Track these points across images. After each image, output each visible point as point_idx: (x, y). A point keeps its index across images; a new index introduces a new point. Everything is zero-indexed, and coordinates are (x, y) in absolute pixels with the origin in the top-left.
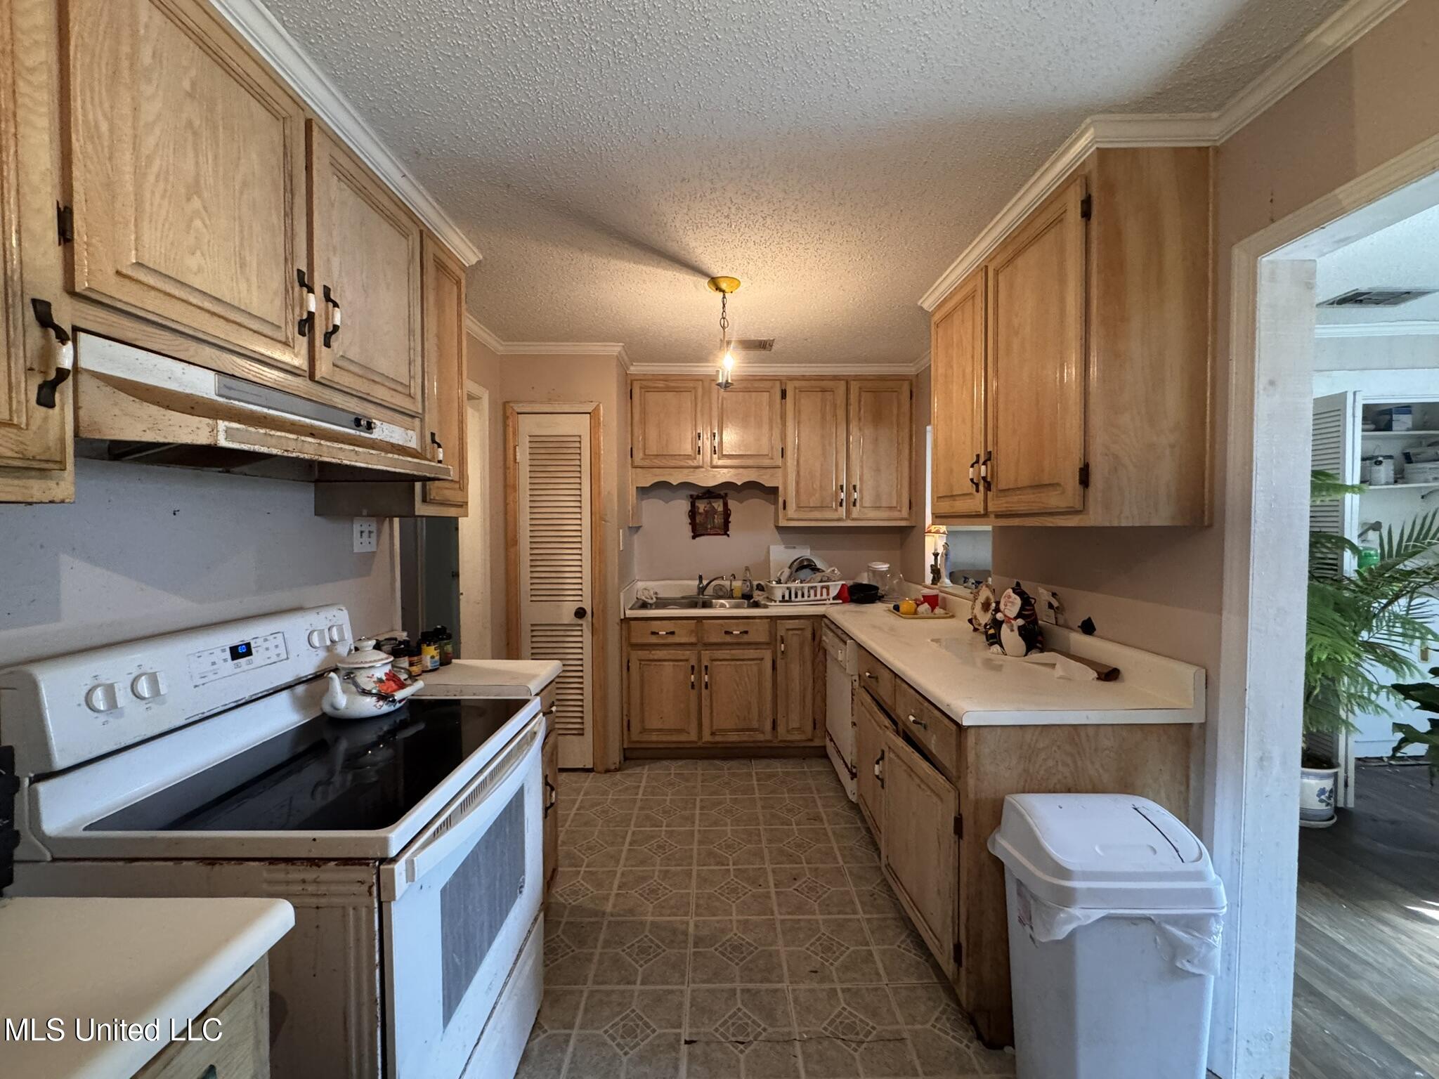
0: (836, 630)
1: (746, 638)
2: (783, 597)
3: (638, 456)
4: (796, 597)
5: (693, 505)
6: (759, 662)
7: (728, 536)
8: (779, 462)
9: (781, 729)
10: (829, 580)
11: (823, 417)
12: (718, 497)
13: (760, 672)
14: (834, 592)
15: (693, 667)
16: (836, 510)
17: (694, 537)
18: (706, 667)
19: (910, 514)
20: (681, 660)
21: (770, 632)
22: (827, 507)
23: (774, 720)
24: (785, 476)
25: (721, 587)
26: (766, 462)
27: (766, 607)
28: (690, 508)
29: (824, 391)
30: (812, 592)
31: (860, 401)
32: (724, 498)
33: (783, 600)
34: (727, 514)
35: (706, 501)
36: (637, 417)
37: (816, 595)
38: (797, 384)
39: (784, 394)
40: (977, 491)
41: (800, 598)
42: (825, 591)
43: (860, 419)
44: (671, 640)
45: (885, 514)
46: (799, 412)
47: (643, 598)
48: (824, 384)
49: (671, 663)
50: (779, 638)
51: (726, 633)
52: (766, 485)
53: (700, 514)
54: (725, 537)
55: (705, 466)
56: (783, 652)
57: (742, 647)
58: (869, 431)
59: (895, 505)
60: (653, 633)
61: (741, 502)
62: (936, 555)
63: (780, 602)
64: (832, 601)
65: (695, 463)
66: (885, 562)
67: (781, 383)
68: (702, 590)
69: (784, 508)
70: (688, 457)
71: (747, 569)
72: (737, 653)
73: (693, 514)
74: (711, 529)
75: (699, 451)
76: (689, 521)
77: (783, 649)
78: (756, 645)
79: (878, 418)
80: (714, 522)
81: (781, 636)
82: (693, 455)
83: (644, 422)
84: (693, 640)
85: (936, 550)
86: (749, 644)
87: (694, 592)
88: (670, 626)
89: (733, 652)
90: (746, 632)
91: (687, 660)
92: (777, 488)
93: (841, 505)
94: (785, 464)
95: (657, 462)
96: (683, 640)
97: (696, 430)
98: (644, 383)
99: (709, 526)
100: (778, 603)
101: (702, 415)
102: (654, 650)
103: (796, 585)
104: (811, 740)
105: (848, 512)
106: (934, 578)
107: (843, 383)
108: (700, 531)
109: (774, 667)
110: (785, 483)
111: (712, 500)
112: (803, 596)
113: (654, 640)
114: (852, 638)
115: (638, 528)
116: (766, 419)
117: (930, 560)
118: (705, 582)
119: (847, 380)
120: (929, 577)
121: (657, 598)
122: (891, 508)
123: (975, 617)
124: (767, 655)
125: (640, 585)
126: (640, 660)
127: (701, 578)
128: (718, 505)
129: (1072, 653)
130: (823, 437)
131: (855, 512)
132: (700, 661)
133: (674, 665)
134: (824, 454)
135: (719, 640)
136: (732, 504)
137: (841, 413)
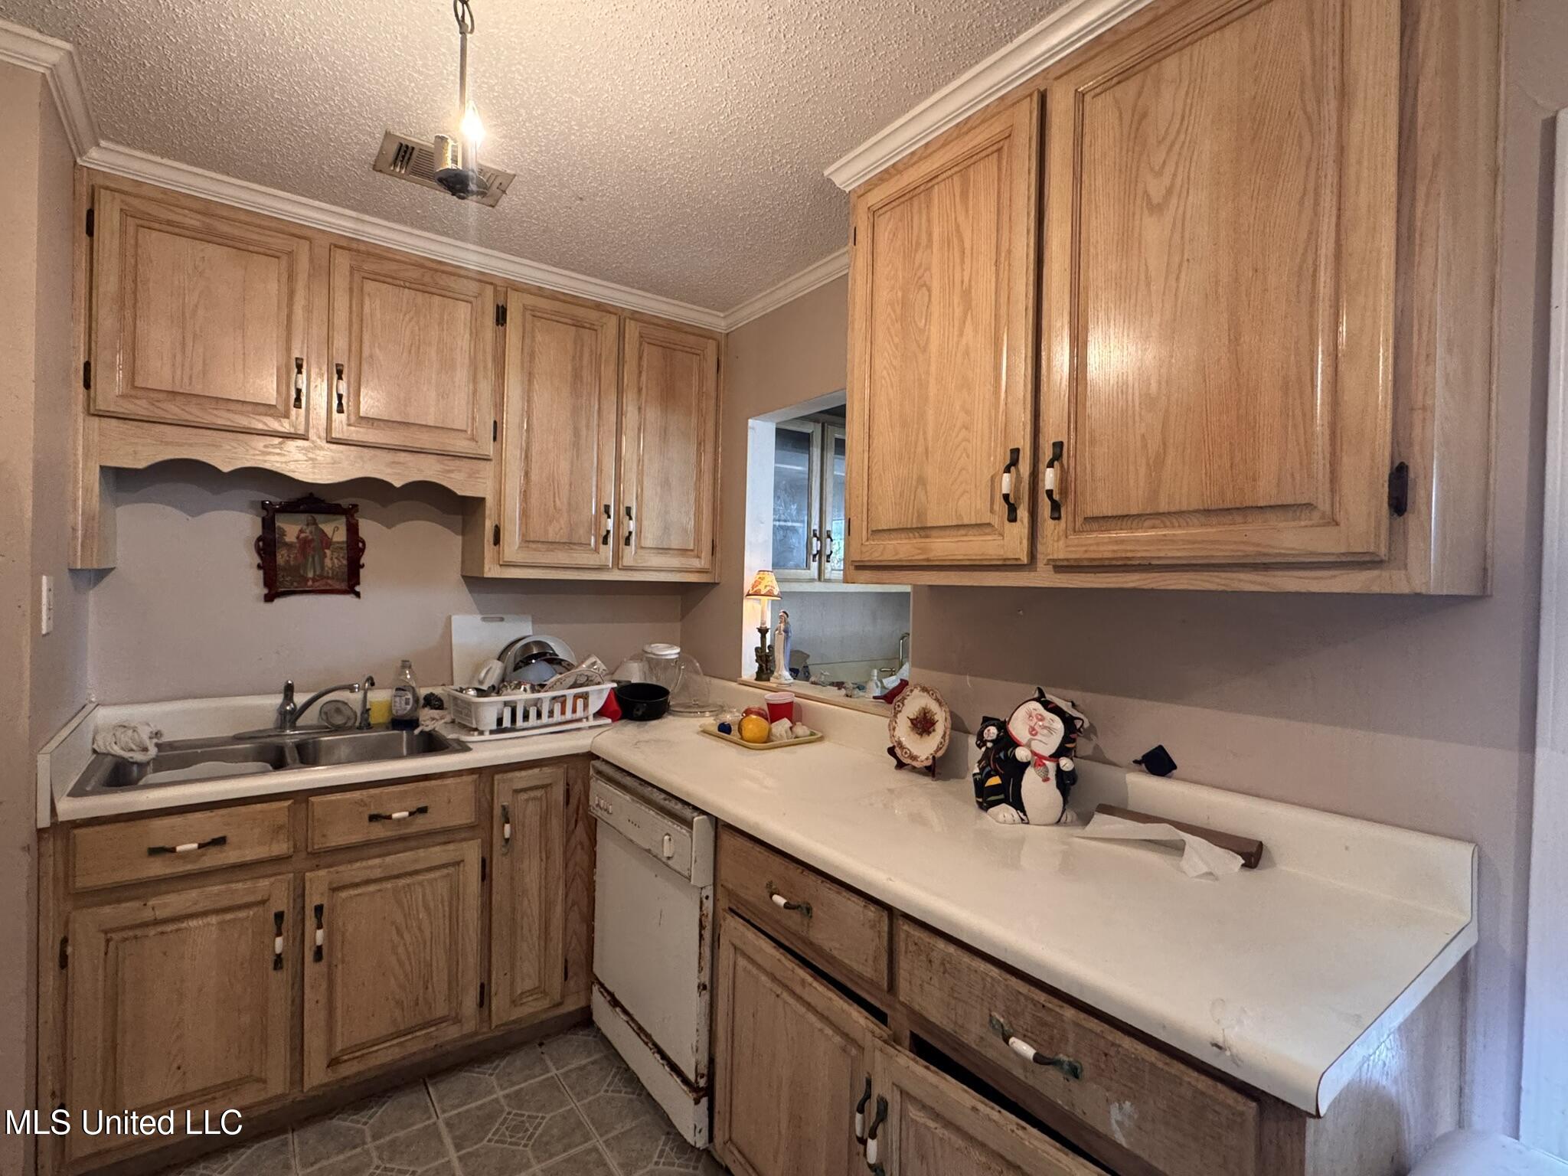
0: (640, 789)
1: (422, 823)
2: (500, 721)
3: (111, 386)
4: (526, 717)
5: (268, 525)
6: (451, 870)
7: (358, 595)
8: (490, 449)
9: (499, 1002)
10: (589, 682)
11: (577, 376)
12: (334, 510)
13: (455, 895)
14: (596, 704)
15: (279, 916)
16: (596, 550)
17: (269, 598)
18: (319, 909)
19: (713, 562)
20: (240, 907)
21: (478, 801)
22: (581, 544)
23: (482, 986)
24: (500, 479)
25: (339, 707)
26: (461, 445)
27: (464, 748)
28: (259, 532)
29: (578, 324)
30: (557, 707)
31: (640, 358)
32: (350, 513)
33: (500, 728)
34: (355, 548)
35: (303, 517)
36: (108, 284)
37: (563, 712)
38: (530, 300)
39: (501, 316)
40: (1012, 518)
41: (533, 720)
42: (580, 702)
43: (640, 390)
44: (216, 858)
45: (675, 562)
46: (532, 355)
47: (117, 750)
48: (581, 312)
49: (213, 919)
50: (497, 811)
51: (373, 818)
52: (459, 493)
53: (289, 546)
54: (349, 599)
55: (312, 435)
56: (507, 840)
57: (413, 843)
58: (652, 414)
59: (692, 548)
60: (154, 852)
61: (389, 526)
62: (763, 632)
63: (492, 732)
64: (592, 722)
65: (285, 426)
66: (672, 643)
67: (495, 291)
68: (289, 717)
69: (497, 541)
70: (268, 409)
71: (405, 665)
72: (403, 859)
73: (267, 546)
74: (314, 580)
75: (298, 399)
76: (257, 560)
77: (507, 835)
78: (447, 835)
79: (668, 395)
80: (322, 567)
81: (504, 808)
82: (281, 408)
83: (131, 300)
84: (281, 848)
85: (763, 623)
86: (430, 834)
87: (269, 721)
88: (210, 825)
89: (388, 859)
90: (423, 810)
91: (263, 902)
92: (483, 500)
93: (605, 541)
94: (500, 452)
95: (173, 410)
96: (250, 854)
97: (289, 350)
98: (136, 202)
99: (310, 575)
100: (487, 736)
101: (308, 320)
102: (156, 894)
103: (521, 696)
104: (560, 1004)
105: (617, 556)
106: (760, 668)
107: (613, 321)
108: (285, 581)
109: (486, 875)
110: (499, 494)
111: (319, 517)
112: (539, 715)
113: (158, 868)
114: (703, 813)
115: (101, 574)
116: (462, 359)
117: (751, 641)
118: (300, 699)
119: (623, 317)
120: (750, 667)
121: (157, 745)
122: (683, 552)
123: (900, 744)
124: (471, 853)
125: (105, 715)
126: (106, 932)
127: (289, 690)
128: (335, 530)
129: (1130, 808)
130: (575, 411)
131: (629, 554)
132: (300, 895)
133: (220, 923)
134: (576, 444)
135: (355, 838)
136: (368, 528)
137: (608, 372)
